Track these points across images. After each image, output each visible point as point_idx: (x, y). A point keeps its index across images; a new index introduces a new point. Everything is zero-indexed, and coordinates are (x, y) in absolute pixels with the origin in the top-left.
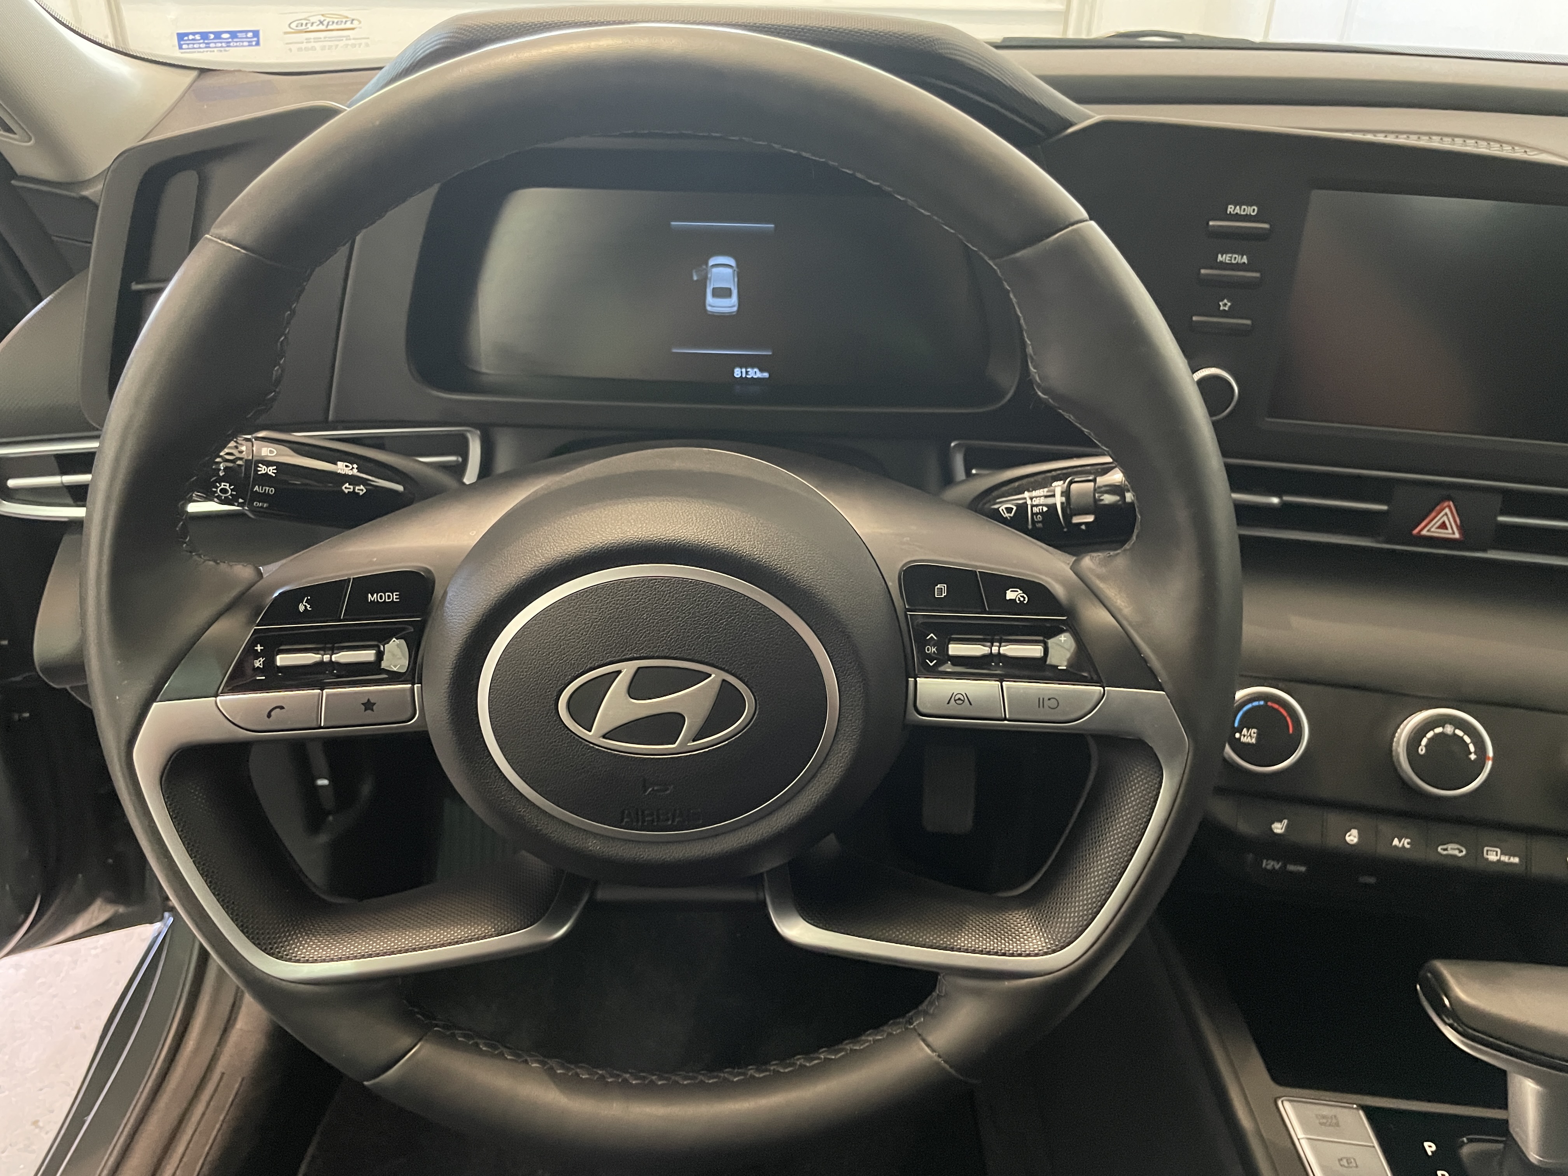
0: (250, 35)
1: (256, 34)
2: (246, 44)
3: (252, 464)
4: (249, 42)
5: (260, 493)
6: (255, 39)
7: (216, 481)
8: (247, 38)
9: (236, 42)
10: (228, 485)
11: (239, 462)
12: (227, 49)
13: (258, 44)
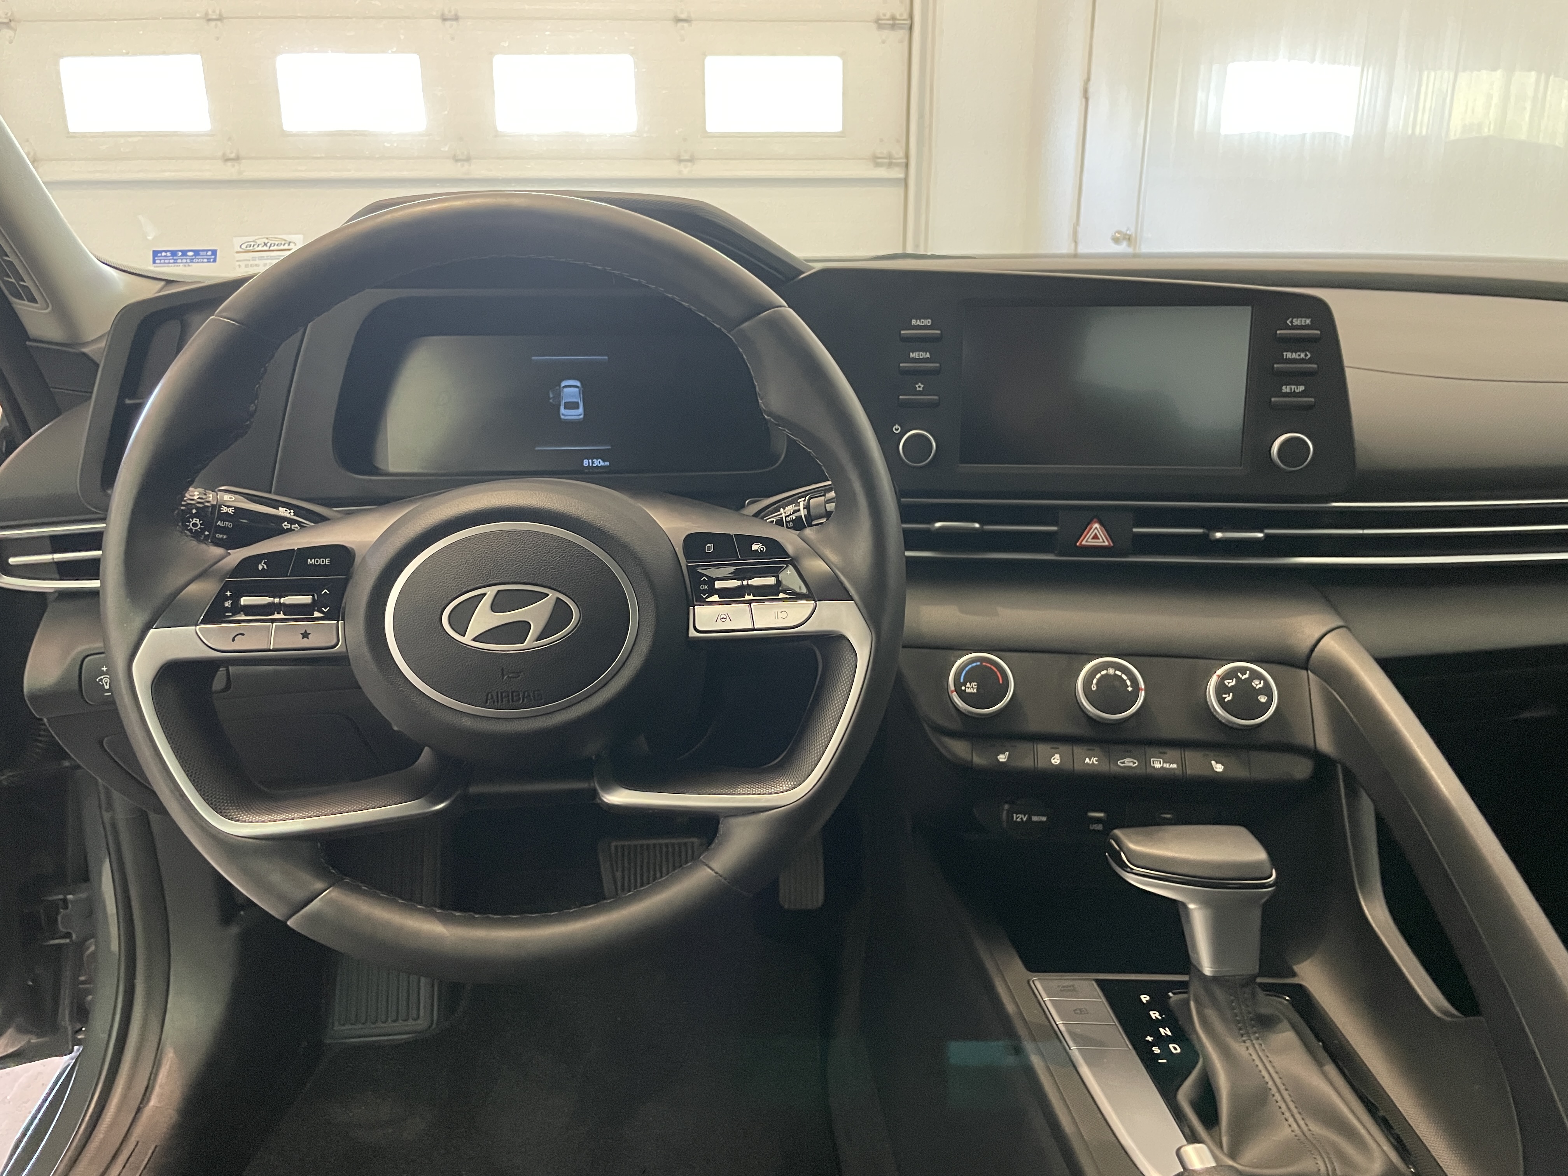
0: (209, 253)
1: (214, 252)
2: (205, 260)
3: (216, 507)
4: (208, 259)
5: (221, 527)
6: (213, 257)
7: (189, 517)
8: (207, 255)
9: (198, 259)
10: (198, 520)
11: (207, 504)
12: (190, 264)
13: (215, 261)
